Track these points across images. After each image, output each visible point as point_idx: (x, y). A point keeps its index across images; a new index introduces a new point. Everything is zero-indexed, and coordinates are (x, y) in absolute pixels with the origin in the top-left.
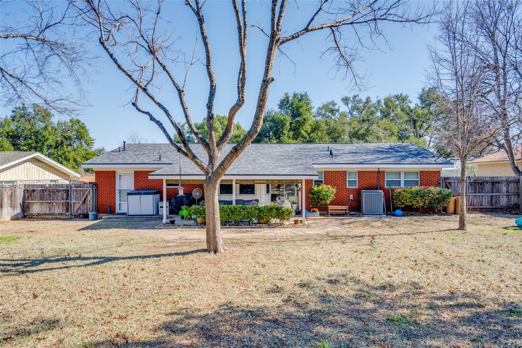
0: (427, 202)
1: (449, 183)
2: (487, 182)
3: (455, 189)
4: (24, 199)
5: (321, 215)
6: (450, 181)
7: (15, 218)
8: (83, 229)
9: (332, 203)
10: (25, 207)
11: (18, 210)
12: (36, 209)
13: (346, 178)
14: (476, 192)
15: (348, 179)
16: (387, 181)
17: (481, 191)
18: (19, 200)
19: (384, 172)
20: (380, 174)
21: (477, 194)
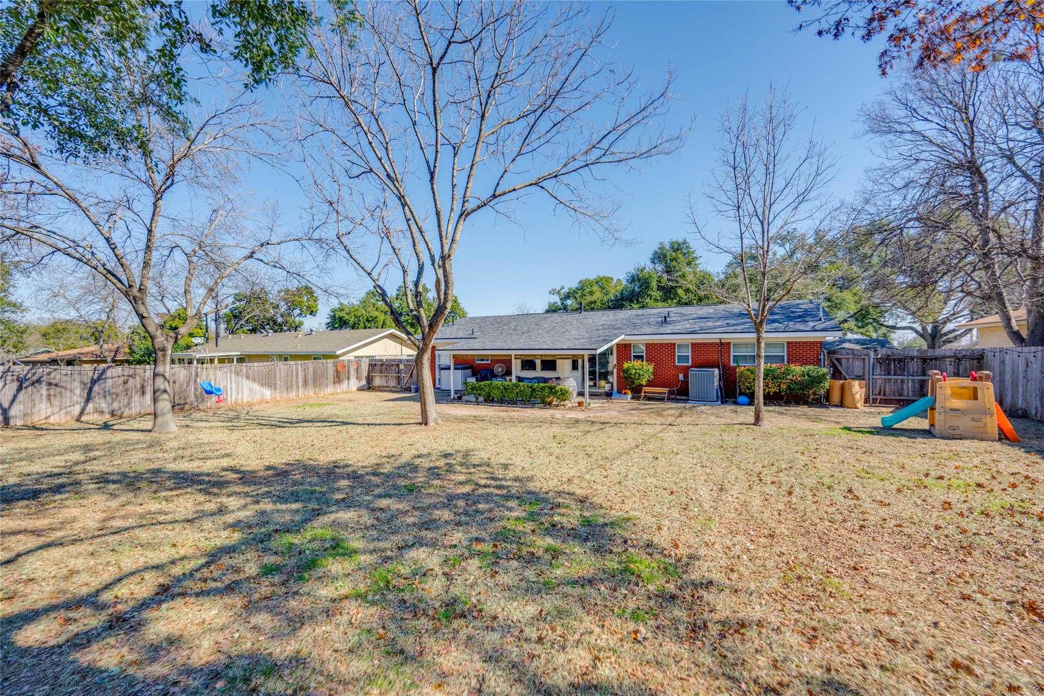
0: (784, 387)
1: (838, 360)
2: (912, 358)
3: (848, 368)
4: (369, 372)
5: (633, 398)
6: (839, 356)
7: (361, 389)
8: (390, 400)
9: (650, 384)
10: (369, 379)
11: (364, 382)
12: (377, 381)
13: (674, 352)
14: (889, 374)
15: (677, 354)
16: (734, 356)
17: (899, 372)
18: (365, 374)
19: (729, 344)
20: (724, 347)
21: (890, 377)
